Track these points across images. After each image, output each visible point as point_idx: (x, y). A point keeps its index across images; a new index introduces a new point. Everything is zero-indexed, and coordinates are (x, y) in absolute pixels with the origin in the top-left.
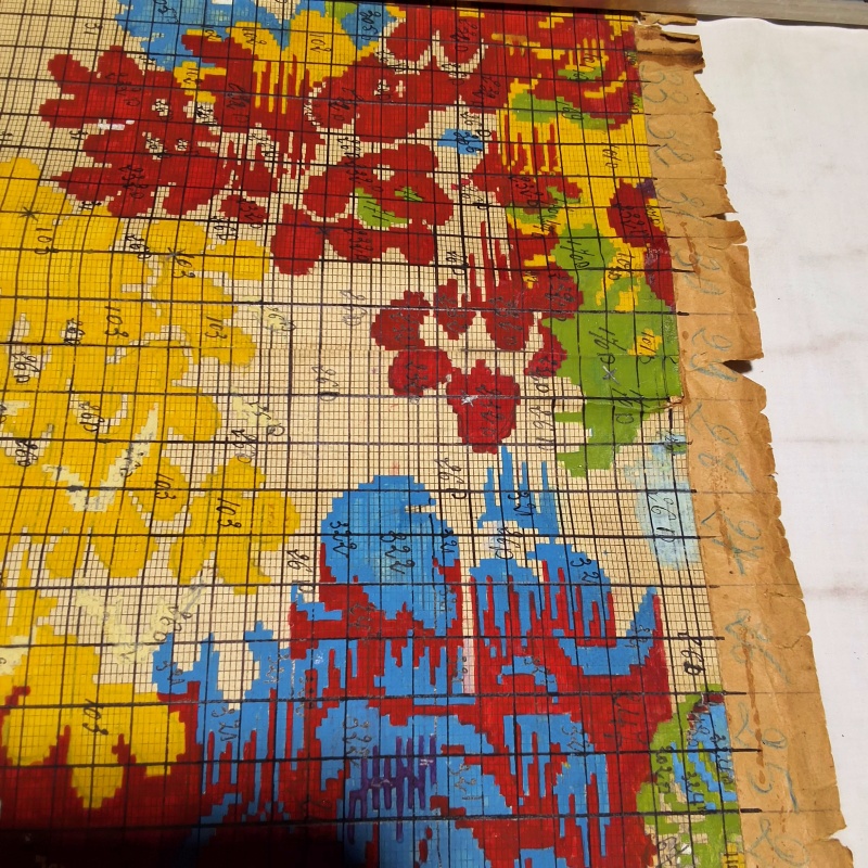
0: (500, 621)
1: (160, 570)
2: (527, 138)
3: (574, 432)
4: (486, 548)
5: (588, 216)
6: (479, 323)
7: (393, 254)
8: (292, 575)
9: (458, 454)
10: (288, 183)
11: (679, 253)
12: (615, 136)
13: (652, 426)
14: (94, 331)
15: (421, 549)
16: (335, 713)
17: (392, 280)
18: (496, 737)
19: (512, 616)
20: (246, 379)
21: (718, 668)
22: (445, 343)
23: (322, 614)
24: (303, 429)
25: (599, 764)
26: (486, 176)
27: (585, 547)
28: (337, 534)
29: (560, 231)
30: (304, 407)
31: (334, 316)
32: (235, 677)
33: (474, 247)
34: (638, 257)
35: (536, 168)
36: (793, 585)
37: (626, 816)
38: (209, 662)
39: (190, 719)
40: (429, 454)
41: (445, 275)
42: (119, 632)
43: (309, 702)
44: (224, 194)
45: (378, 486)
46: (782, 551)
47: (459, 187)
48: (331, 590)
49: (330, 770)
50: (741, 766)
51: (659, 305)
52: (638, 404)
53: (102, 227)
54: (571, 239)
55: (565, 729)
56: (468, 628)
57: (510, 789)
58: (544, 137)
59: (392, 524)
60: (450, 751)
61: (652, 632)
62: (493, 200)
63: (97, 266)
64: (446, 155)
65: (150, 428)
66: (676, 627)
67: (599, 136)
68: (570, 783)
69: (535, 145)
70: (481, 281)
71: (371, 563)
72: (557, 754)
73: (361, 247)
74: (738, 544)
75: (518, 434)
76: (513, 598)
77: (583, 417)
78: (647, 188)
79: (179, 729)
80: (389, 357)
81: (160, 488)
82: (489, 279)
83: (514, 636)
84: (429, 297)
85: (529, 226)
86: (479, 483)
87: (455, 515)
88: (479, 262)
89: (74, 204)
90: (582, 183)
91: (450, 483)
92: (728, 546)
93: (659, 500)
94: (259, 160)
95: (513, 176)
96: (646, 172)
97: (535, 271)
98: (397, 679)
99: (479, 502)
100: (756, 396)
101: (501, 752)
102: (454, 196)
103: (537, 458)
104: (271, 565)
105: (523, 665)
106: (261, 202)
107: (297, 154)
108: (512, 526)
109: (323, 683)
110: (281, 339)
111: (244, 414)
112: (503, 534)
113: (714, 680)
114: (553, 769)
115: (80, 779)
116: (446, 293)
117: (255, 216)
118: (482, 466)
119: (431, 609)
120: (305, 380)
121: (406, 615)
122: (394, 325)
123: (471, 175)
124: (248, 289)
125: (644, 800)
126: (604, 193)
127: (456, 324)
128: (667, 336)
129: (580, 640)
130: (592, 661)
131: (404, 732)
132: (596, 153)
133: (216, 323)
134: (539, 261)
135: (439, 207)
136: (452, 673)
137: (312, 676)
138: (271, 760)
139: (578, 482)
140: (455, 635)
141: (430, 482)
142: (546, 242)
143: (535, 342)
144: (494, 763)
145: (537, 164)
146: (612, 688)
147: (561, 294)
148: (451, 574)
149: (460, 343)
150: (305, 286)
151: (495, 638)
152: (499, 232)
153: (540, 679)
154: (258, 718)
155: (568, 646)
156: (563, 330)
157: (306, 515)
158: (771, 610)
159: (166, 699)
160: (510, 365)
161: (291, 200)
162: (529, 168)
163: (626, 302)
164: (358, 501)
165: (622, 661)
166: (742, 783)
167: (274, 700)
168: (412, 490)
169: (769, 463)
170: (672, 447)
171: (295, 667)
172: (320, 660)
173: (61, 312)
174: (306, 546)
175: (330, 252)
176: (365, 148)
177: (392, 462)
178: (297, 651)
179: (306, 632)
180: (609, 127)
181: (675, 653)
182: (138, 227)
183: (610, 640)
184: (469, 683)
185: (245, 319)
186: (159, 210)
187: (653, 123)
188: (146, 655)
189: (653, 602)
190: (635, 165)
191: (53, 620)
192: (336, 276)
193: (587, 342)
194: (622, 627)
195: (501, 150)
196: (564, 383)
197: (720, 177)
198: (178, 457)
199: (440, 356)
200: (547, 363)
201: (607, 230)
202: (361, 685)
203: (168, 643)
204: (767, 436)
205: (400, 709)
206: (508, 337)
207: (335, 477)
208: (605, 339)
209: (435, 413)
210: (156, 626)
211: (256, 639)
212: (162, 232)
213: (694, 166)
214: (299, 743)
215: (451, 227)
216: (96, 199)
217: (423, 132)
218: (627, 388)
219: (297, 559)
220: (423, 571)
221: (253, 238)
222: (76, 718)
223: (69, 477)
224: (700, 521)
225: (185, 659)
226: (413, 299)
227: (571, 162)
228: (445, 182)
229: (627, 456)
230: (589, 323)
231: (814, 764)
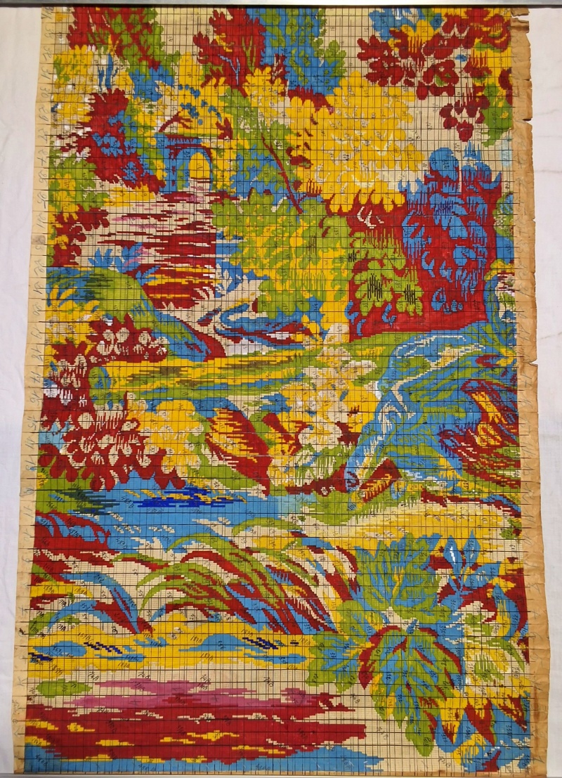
0: (467, 178)
1: (398, 168)
2: (479, 56)
3: (486, 137)
4: (464, 163)
5: (493, 80)
6: (465, 111)
7: (445, 93)
8: (424, 168)
9: (459, 142)
10: (418, 74)
11: (515, 90)
12: (503, 54)
13: (504, 135)
14: (378, 115)
15: (451, 164)
16: (433, 196)
17: (444, 100)
18: (465, 200)
19: (470, 177)
20: (411, 125)
21: (512, 187)
22: (457, 116)
23: (430, 176)
24: (424, 137)
25: (486, 206)
26: (467, 69)
27: (486, 163)
28: (433, 160)
29: (486, 85)
30: (424, 132)
31: (431, 110)
32: (414, 188)
33: (464, 90)
34: (504, 92)
35: (481, 65)
36: (532, 171)
37: (490, 215)
38: (409, 185)
39: (405, 196)
40: (452, 142)
41: (457, 99)
42: (391, 179)
43: (428, 193)
44: (404, 79)
45: (441, 150)
46: (531, 163)
47: (460, 72)
48: (432, 171)
49: (432, 206)
50: (515, 207)
51: (508, 105)
52: (502, 130)
53: (378, 90)
54: (488, 87)
55: (479, 199)
56: (460, 179)
57: (467, 210)
58: (483, 56)
59: (444, 158)
60: (456, 203)
61: (499, 180)
62: (469, 75)
63: (378, 100)
64: (457, 62)
65: (391, 137)
66: (505, 180)
67: (498, 54)
68: (480, 209)
69: (481, 58)
70: (466, 100)
71: (439, 166)
72: (477, 204)
73: (437, 92)
74: (521, 162)
75: (473, 137)
76: (470, 173)
77: (488, 133)
78: (509, 71)
79: (403, 198)
80: (444, 119)
81: (395, 151)
82: (468, 99)
83: (470, 181)
84: (453, 104)
85: (478, 84)
86: (463, 149)
87: (458, 156)
88: (465, 95)
89: (370, 83)
90: (492, 69)
91: (457, 149)
92: (519, 162)
93: (504, 152)
94: (411, 67)
95: (474, 68)
96: (510, 66)
97: (479, 97)
98: (445, 190)
99: (463, 153)
100: (530, 128)
101: (466, 203)
102: (459, 75)
103: (477, 143)
104: (420, 166)
105: (471, 187)
106: (413, 80)
107: (420, 65)
108: (471, 158)
109: (431, 190)
110: (419, 116)
111: (411, 134)
112: (468, 160)
113: (511, 190)
114: (476, 207)
115: (385, 207)
116: (457, 103)
117: (411, 84)
118: (464, 145)
119: (452, 176)
120: (424, 126)
121: (447, 177)
122: (445, 112)
123: (464, 68)
124: (411, 104)
125: (494, 213)
126: (497, 73)
127: (459, 111)
128: (510, 114)
129: (484, 182)
130: (486, 186)
131: (447, 200)
132: (497, 60)
133: (405, 113)
134: (480, 94)
135: (455, 79)
136: (457, 188)
137: (428, 188)
138: (421, 204)
139: (486, 149)
140: (458, 181)
141: (452, 149)
142: (481, 89)
143: (478, 115)
144: (464, 205)
145: (481, 64)
146: (490, 191)
147: (485, 103)
148: (457, 169)
149: (460, 116)
150: (425, 103)
151: (466, 181)
152: (470, 86)
153: (475, 189)
154: (418, 196)
155: (481, 183)
156: (485, 112)
157: (426, 156)
158: (527, 176)
159: (401, 192)
160: (471, 121)
161: (419, 79)
162: (479, 66)
163: (500, 105)
164: (437, 153)
165: (492, 186)
166: (514, 209)
167: (421, 193)
168: (448, 150)
169: (531, 143)
170: (509, 140)
171: (425, 187)
172: (430, 186)
173: (371, 111)
174: (426, 163)
175: (430, 94)
176: (437, 62)
177: (444, 145)
178: (426, 184)
179: (427, 180)
180: (501, 52)
181: (504, 185)
182: (386, 89)
183: (490, 182)
184: (460, 190)
185: (411, 111)
186: (390, 85)
187: (514, 50)
188: (397, 184)
189: (500, 174)
190: (507, 64)
191: (379, 177)
192: (432, 100)
193: (490, 114)
194: (493, 180)
195: (472, 60)
196: (484, 125)
197: (529, 67)
198: (398, 144)
199: (455, 119)
200: (480, 121)
201: (498, 85)
202: (438, 191)
203: (401, 181)
204: (532, 137)
205: (446, 195)
206: (471, 114)
207: (431, 148)
208: (495, 114)
209: (454, 133)
210: (398, 178)
211: (417, 181)
212: (392, 91)
213: (523, 63)
214: (426, 201)
215: (458, 85)
216: (375, 81)
217: (452, 56)
218: (499, 126)
219: (425, 165)
220: (451, 168)
221: (412, 90)
222: (384, 196)
223: (377, 148)
224: (513, 157)
225: (404, 185)
226: (450, 105)
227: (490, 63)
228: (457, 71)
229: (498, 142)
230: (491, 110)
231: (531, 206)
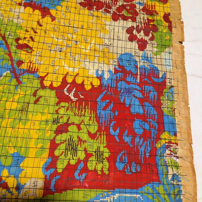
0: (143, 73)
1: (96, 61)
2: (151, 4)
3: (155, 49)
4: (142, 64)
5: (159, 17)
6: (142, 32)
7: (130, 20)
8: (114, 64)
9: (138, 51)
10: (113, 7)
11: (173, 25)
12: (165, 6)
13: (167, 50)
14: (85, 27)
15: (132, 63)
16: (120, 82)
17: (129, 24)
18: (142, 88)
19: (145, 73)
20: (107, 36)
21: (173, 83)
22: (137, 34)
23: (118, 69)
24: (115, 45)
25: (156, 93)
26: (144, 10)
27: (156, 65)
28: (120, 59)
29: (155, 19)
30: (116, 41)
31: (121, 28)
32: (107, 76)
33: (142, 20)
34: (167, 24)
35: (152, 9)
36: (185, 74)
37: (159, 99)
38: (103, 73)
39: (100, 80)
40: (133, 50)
41: (138, 24)
42: (91, 68)
43: (116, 80)
44: (104, 8)
45: (126, 54)
46: (184, 69)
47: (140, 11)
48: (119, 66)
49: (119, 89)
50: (175, 96)
51: (170, 32)
52: (166, 46)
53: (87, 12)
54: (157, 21)
55: (151, 88)
56: (139, 74)
57: (143, 95)
58: (153, 5)
59: (128, 59)
60: (135, 89)
61: (164, 77)
62: (145, 13)
63: (86, 17)
64: (138, 6)
65: (93, 42)
66: (168, 77)
67: (162, 5)
68: (152, 94)
69: (152, 6)
71: (125, 63)
72: (150, 91)
73: (125, 18)
74: (178, 67)
75: (147, 49)
76: (145, 71)
77: (157, 47)
78: (169, 14)
79: (99, 82)
80: (128, 35)
81: (95, 50)
82: (144, 25)
83: (145, 75)
84: (135, 27)
85: (150, 18)
86: (140, 55)
87: (137, 59)
88: (143, 22)
89: (82, 7)
90: (159, 12)
91: (136, 55)
92: (177, 68)
93: (167, 60)
94: (109, 3)
95: (148, 10)
96: (169, 12)
97: (151, 25)
98: (128, 79)
99: (141, 58)
100: (183, 47)
101: (142, 90)
102: (139, 12)
103: (149, 53)
104: (111, 62)
105: (146, 79)
106: (110, 10)
107: (114, 3)
108: (145, 61)
109: (118, 78)
110: (113, 31)
111: (107, 41)
112: (144, 62)
113: (173, 85)
114: (149, 93)
115: (86, 86)
116: (138, 26)
117: (109, 12)
118: (141, 53)
119: (133, 70)
120: (116, 38)
121: (130, 71)
122: (129, 31)
123: (142, 9)
124: (108, 23)
125: (161, 98)
126: (162, 14)
127: (139, 32)
128: (170, 37)
129: (154, 77)
130: (156, 80)
131: (129, 86)
132: (161, 8)
133: (103, 28)
134: (152, 23)
135: (137, 14)
136: (136, 79)
137: (117, 77)
138: (111, 87)
139: (155, 57)
140: (137, 74)
141: (133, 54)
142: (153, 21)
143: (150, 35)
144: (141, 91)
145: (152, 8)
146: (158, 84)
147: (155, 29)
148: (136, 67)
149: (139, 34)
150: (117, 23)
151: (142, 75)
152: (146, 18)
153: (148, 81)
154: (110, 82)
155: (153, 78)
156: (155, 34)
157: (115, 56)
158: (182, 76)
159: (97, 77)
160: (146, 38)
161: (114, 10)
162: (151, 9)
163: (165, 31)
164: (123, 56)
165: (160, 81)
166: (175, 97)
167: (112, 79)
168: (131, 55)
169: (184, 57)
170: (170, 53)
171: (115, 76)
172: (118, 75)
173: (81, 23)
174: (116, 60)
175: (120, 19)
176: (125, 3)
177: (128, 51)
178: (115, 74)
179: (116, 71)
180: (164, 4)
181: (168, 81)
182: (92, 12)
183: (158, 78)
184: (138, 81)
185: (107, 27)
186: (95, 10)
187: (171, 4)
188: (95, 71)
189: (165, 74)
190: (167, 11)
191: (82, 65)
192: (121, 22)
193: (158, 36)
194: (160, 76)
195: (146, 6)
196: (154, 42)
197: (180, 14)
198: (97, 47)
199: (136, 36)
200: (152, 39)
201: (162, 20)
202: (123, 79)
203: (98, 70)
204: (184, 53)
205: (129, 83)
206: (146, 34)
207: (120, 52)
208: (161, 36)
209: (135, 45)
210: (96, 68)
211: (109, 71)
212: (95, 13)
213: (177, 12)
214: (115, 85)
215: (138, 17)
216: (85, 7)
217: (134, 2)
218: (164, 44)
219: (115, 62)
220: (132, 66)
221: (109, 15)
222: (85, 79)
223: (82, 47)
224: (173, 64)
225: (100, 73)
226: (133, 27)
227: (157, 9)
228: (138, 10)
229: (163, 54)
230: (159, 34)
231: (186, 96)
